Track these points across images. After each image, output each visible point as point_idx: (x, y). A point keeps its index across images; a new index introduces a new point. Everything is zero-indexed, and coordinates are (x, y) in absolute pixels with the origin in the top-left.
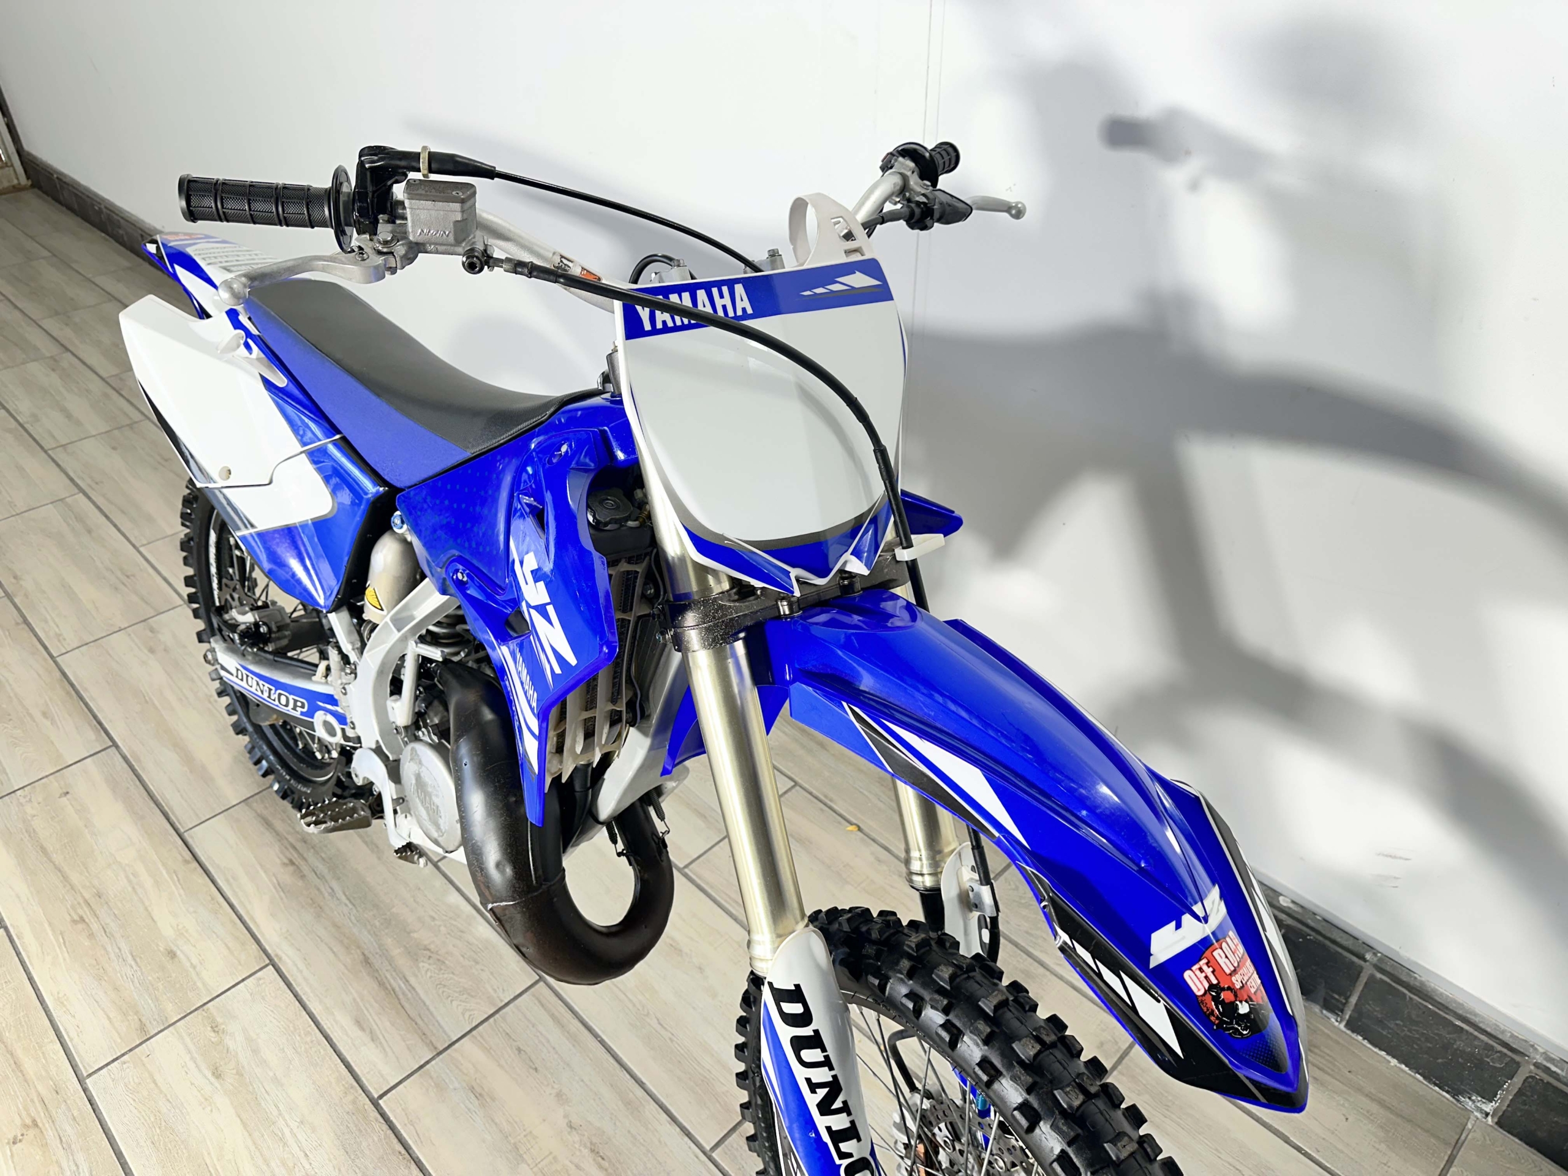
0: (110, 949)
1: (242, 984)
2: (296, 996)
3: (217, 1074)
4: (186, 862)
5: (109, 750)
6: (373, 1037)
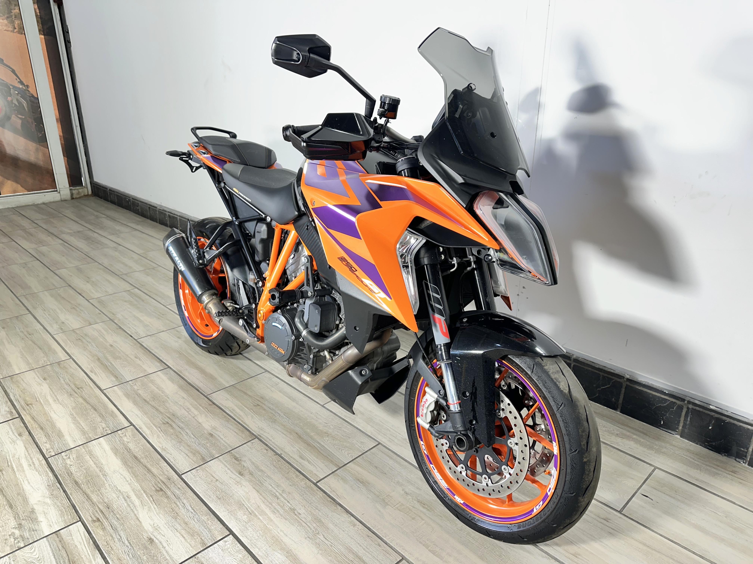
0: (182, 432)
1: (245, 445)
2: (270, 448)
3: (241, 474)
5: (167, 369)
6: (309, 462)
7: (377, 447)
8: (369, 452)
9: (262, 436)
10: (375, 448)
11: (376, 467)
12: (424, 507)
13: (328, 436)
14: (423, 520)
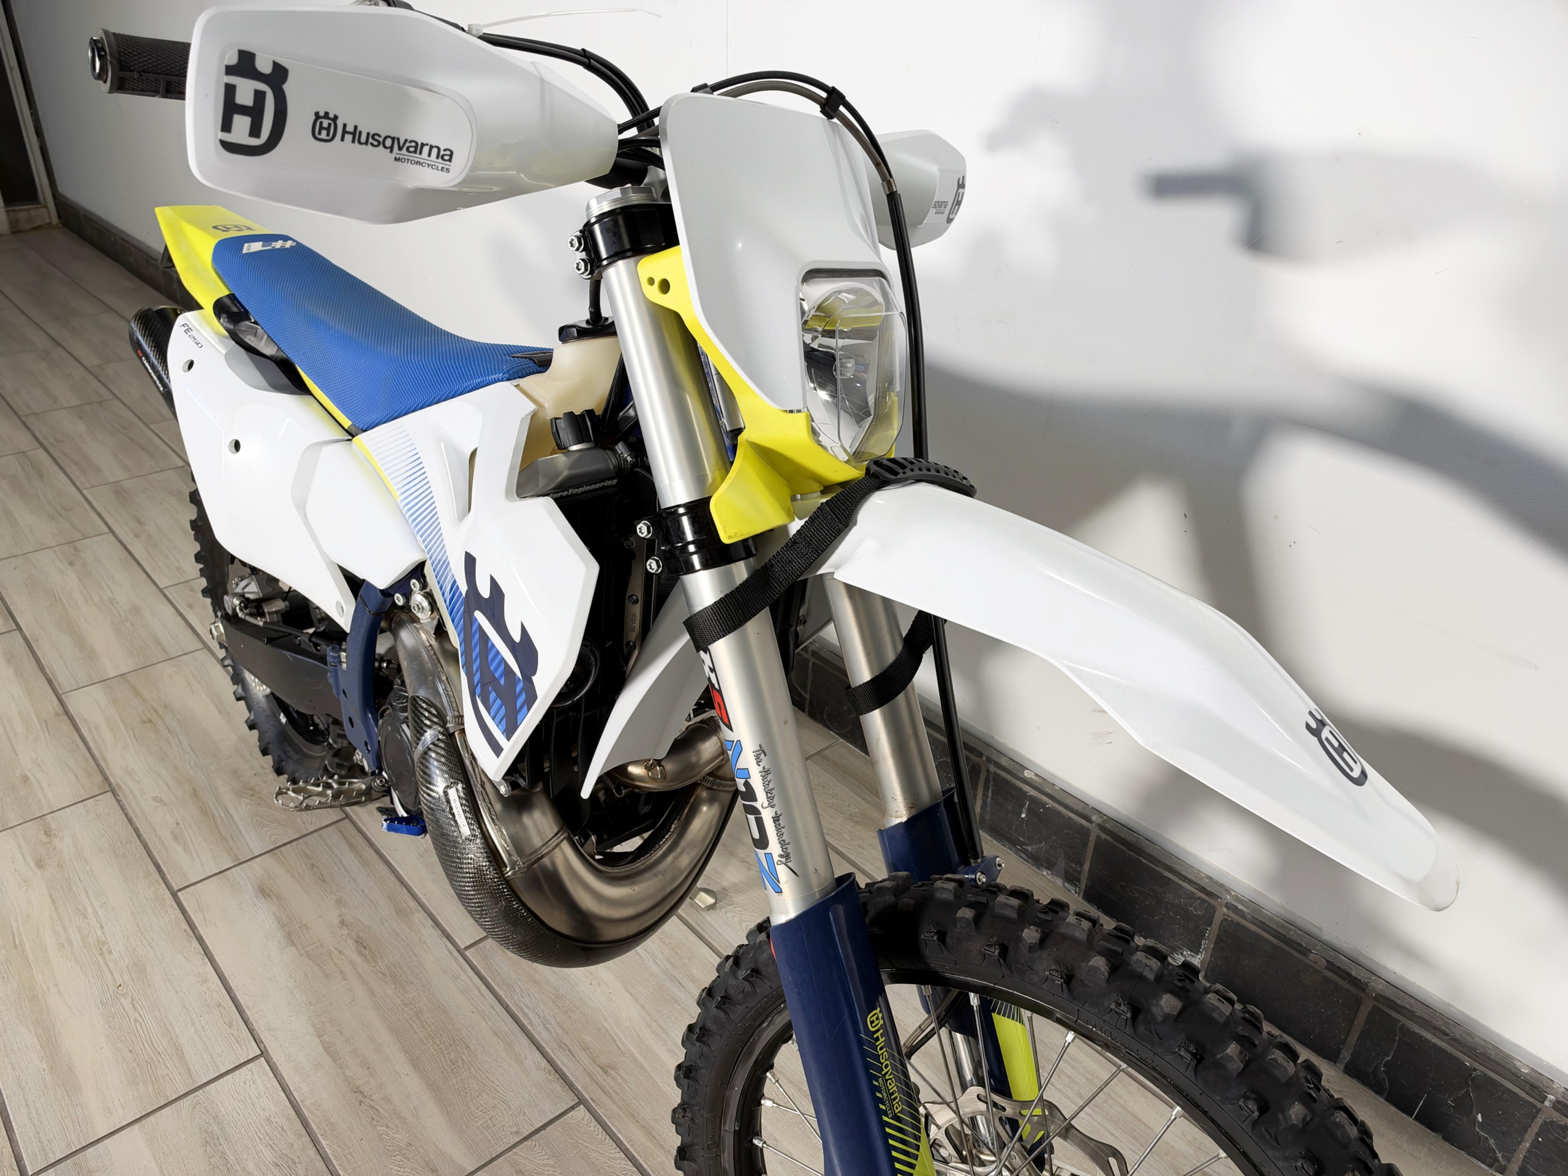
1: (81, 804)
2: (126, 815)
3: (40, 864)
4: (57, 715)
5: (13, 633)
6: (185, 847)
7: (338, 824)
8: (315, 834)
9: (124, 787)
10: (333, 826)
11: (313, 866)
12: (361, 954)
13: (252, 795)
14: (344, 978)
